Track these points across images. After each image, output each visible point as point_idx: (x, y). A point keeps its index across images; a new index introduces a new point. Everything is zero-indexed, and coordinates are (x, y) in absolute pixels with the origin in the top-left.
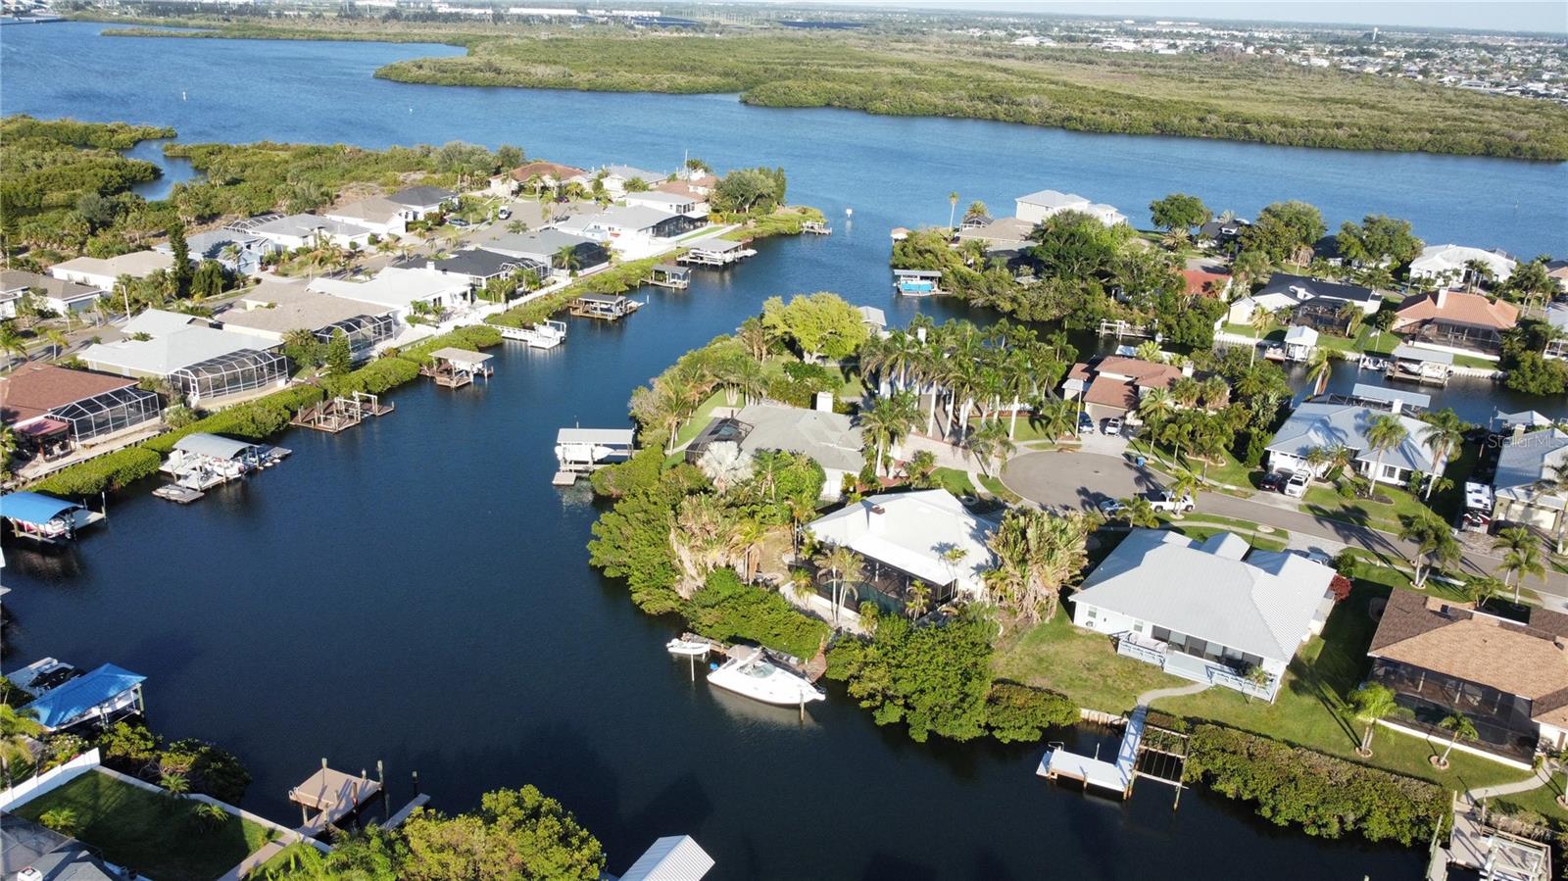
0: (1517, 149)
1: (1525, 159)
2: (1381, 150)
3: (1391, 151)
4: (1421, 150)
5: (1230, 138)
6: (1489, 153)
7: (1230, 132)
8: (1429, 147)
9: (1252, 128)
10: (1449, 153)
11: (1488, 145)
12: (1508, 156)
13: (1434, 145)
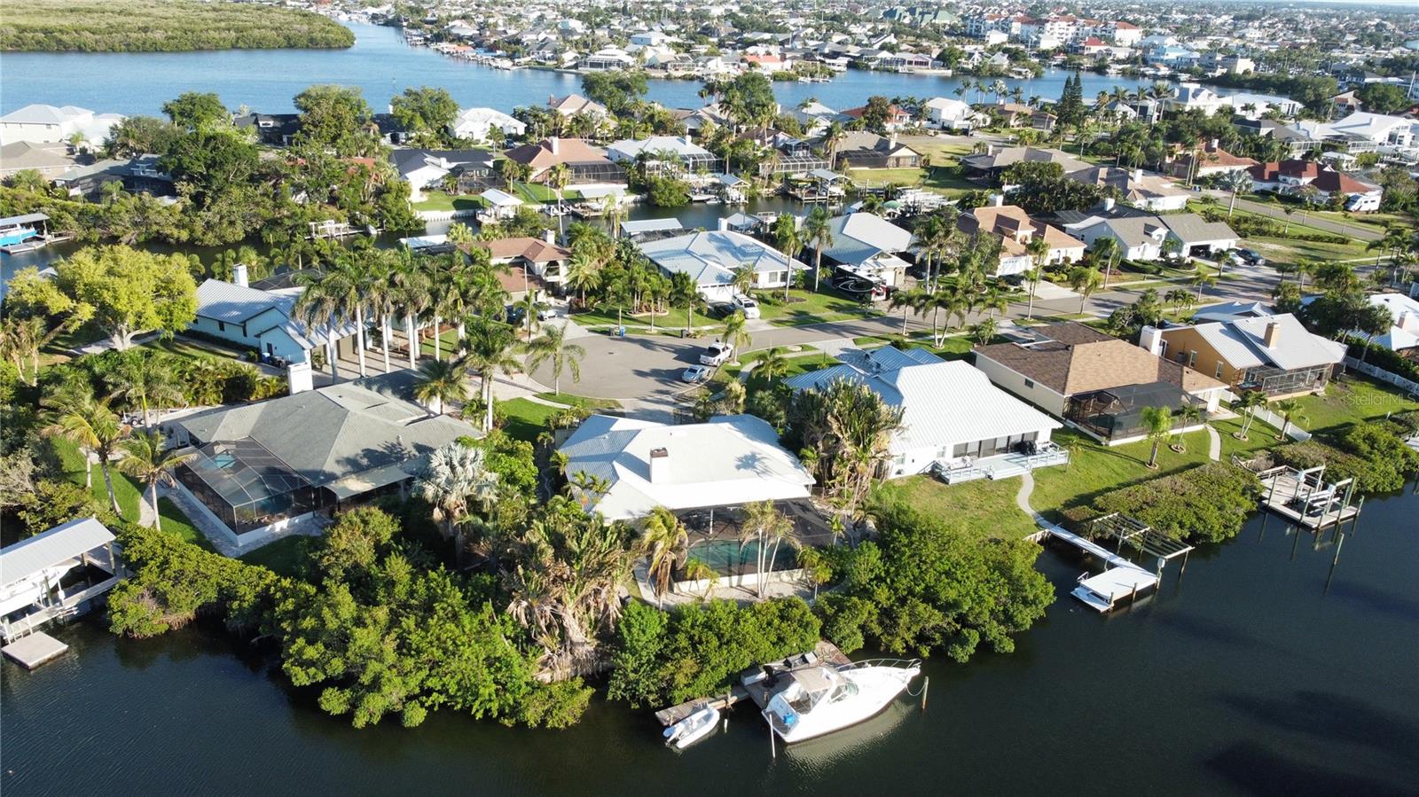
0: (312, 40)
1: (322, 48)
2: (201, 49)
3: (210, 50)
4: (234, 47)
5: (41, 49)
6: (291, 45)
7: (39, 42)
8: (241, 44)
9: (65, 37)
10: (258, 48)
11: (288, 38)
12: (307, 47)
13: (245, 42)
